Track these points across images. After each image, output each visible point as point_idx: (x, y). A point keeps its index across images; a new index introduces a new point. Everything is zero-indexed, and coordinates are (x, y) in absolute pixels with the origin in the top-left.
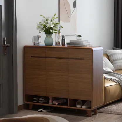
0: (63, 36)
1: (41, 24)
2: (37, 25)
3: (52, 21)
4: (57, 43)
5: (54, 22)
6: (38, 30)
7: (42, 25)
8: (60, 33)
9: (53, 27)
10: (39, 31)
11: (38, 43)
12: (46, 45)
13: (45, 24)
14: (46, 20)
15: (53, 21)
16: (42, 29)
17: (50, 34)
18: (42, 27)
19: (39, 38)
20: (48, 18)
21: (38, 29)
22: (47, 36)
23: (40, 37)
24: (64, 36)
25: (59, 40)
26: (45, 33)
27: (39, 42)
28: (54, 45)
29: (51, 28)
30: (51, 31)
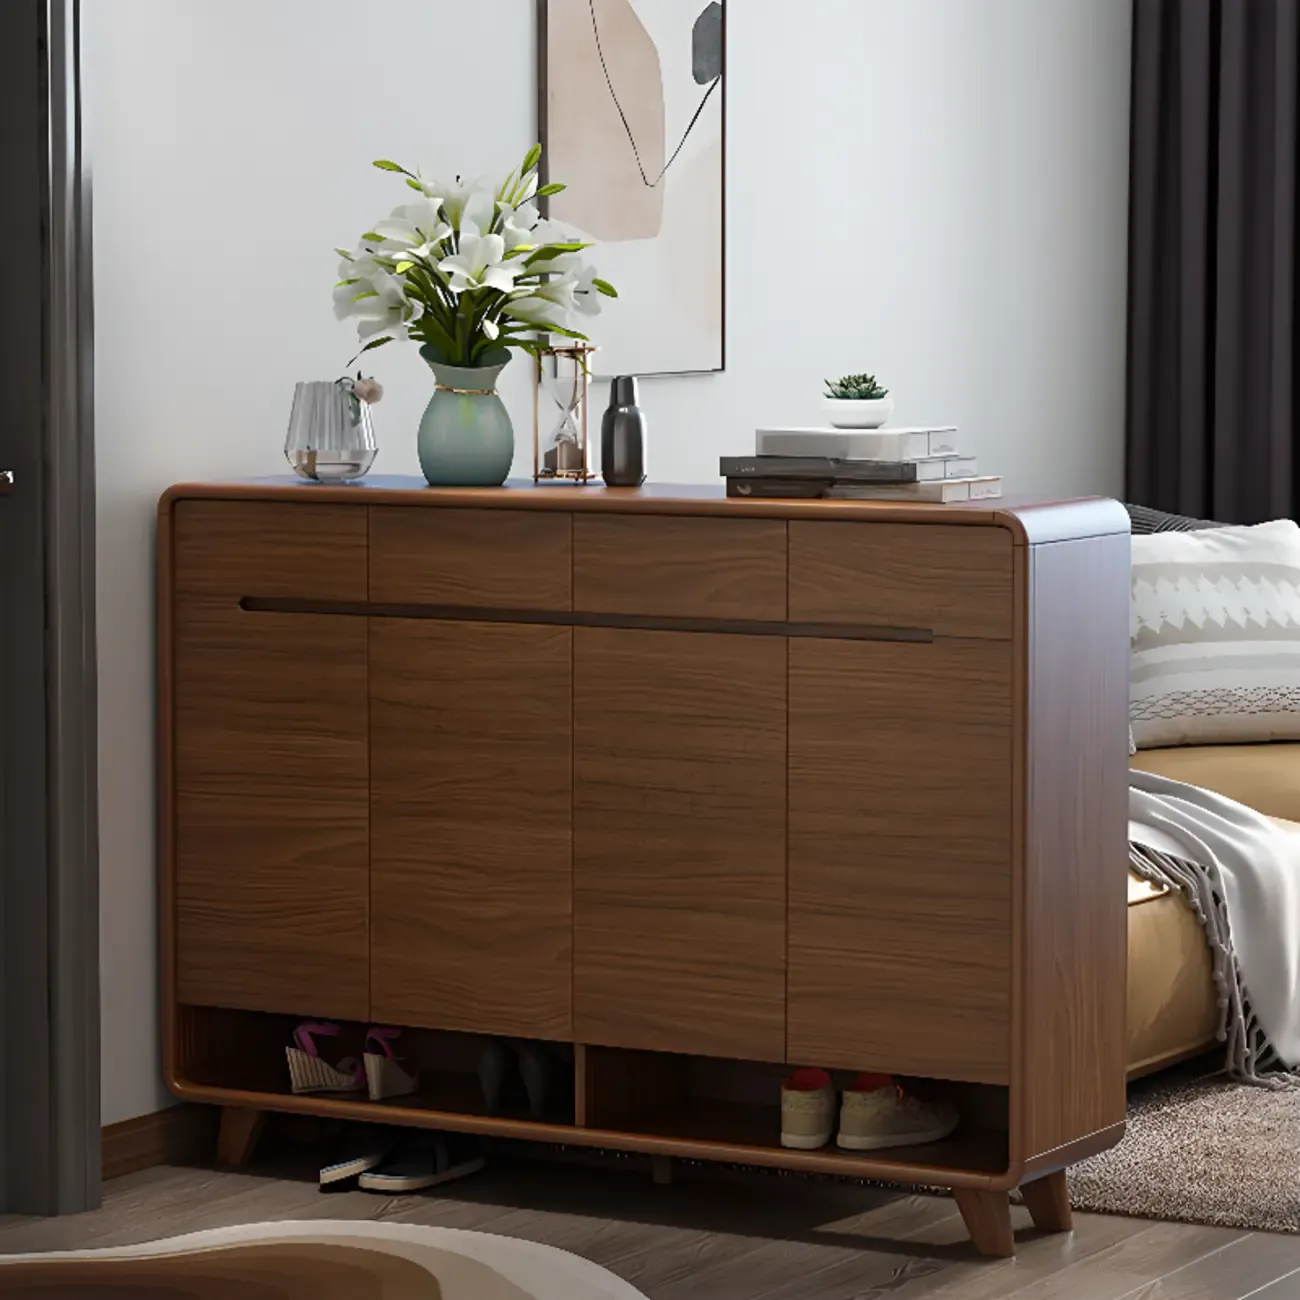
0: (622, 390)
1: (382, 253)
2: (342, 270)
3: (496, 226)
4: (551, 457)
5: (524, 232)
6: (354, 321)
7: (391, 266)
8: (589, 356)
9: (507, 287)
10: (363, 330)
11: (345, 457)
12: (433, 484)
13: (423, 251)
14: (441, 213)
15: (508, 225)
16: (397, 310)
17: (474, 363)
18: (393, 285)
19: (363, 404)
20: (455, 190)
21: (345, 305)
22: (445, 389)
23: (373, 395)
24: (628, 381)
25: (578, 423)
26: (423, 352)
27: (360, 453)
28: (521, 483)
29: (489, 300)
30: (492, 330)
